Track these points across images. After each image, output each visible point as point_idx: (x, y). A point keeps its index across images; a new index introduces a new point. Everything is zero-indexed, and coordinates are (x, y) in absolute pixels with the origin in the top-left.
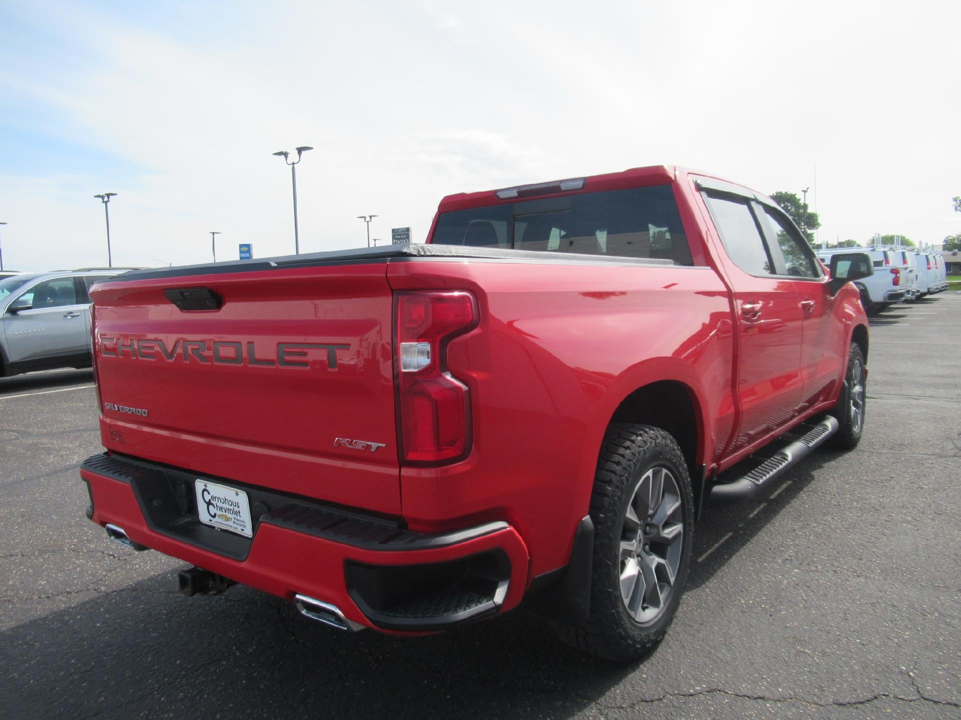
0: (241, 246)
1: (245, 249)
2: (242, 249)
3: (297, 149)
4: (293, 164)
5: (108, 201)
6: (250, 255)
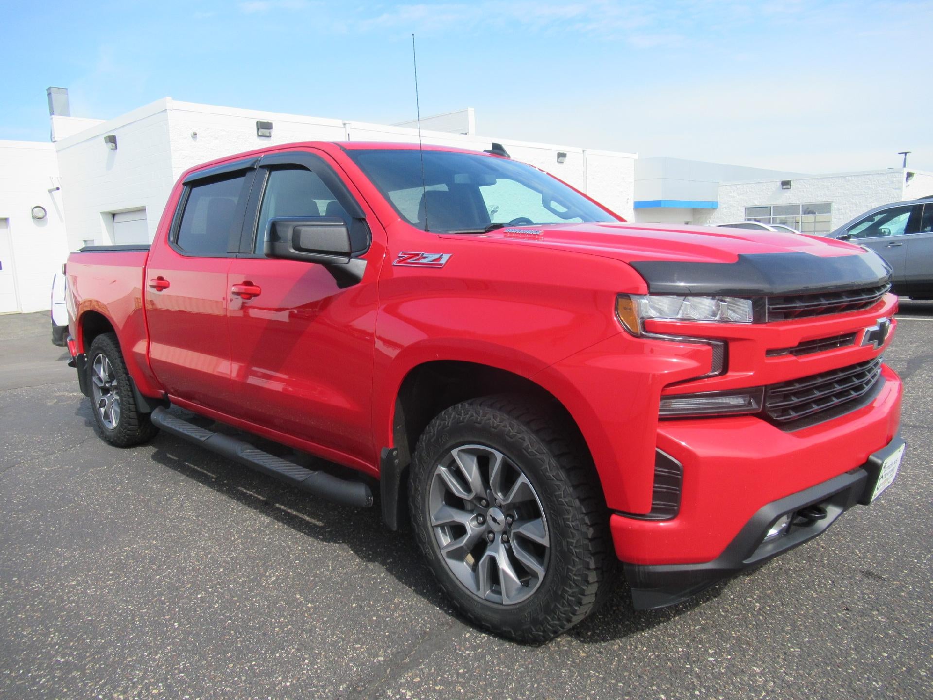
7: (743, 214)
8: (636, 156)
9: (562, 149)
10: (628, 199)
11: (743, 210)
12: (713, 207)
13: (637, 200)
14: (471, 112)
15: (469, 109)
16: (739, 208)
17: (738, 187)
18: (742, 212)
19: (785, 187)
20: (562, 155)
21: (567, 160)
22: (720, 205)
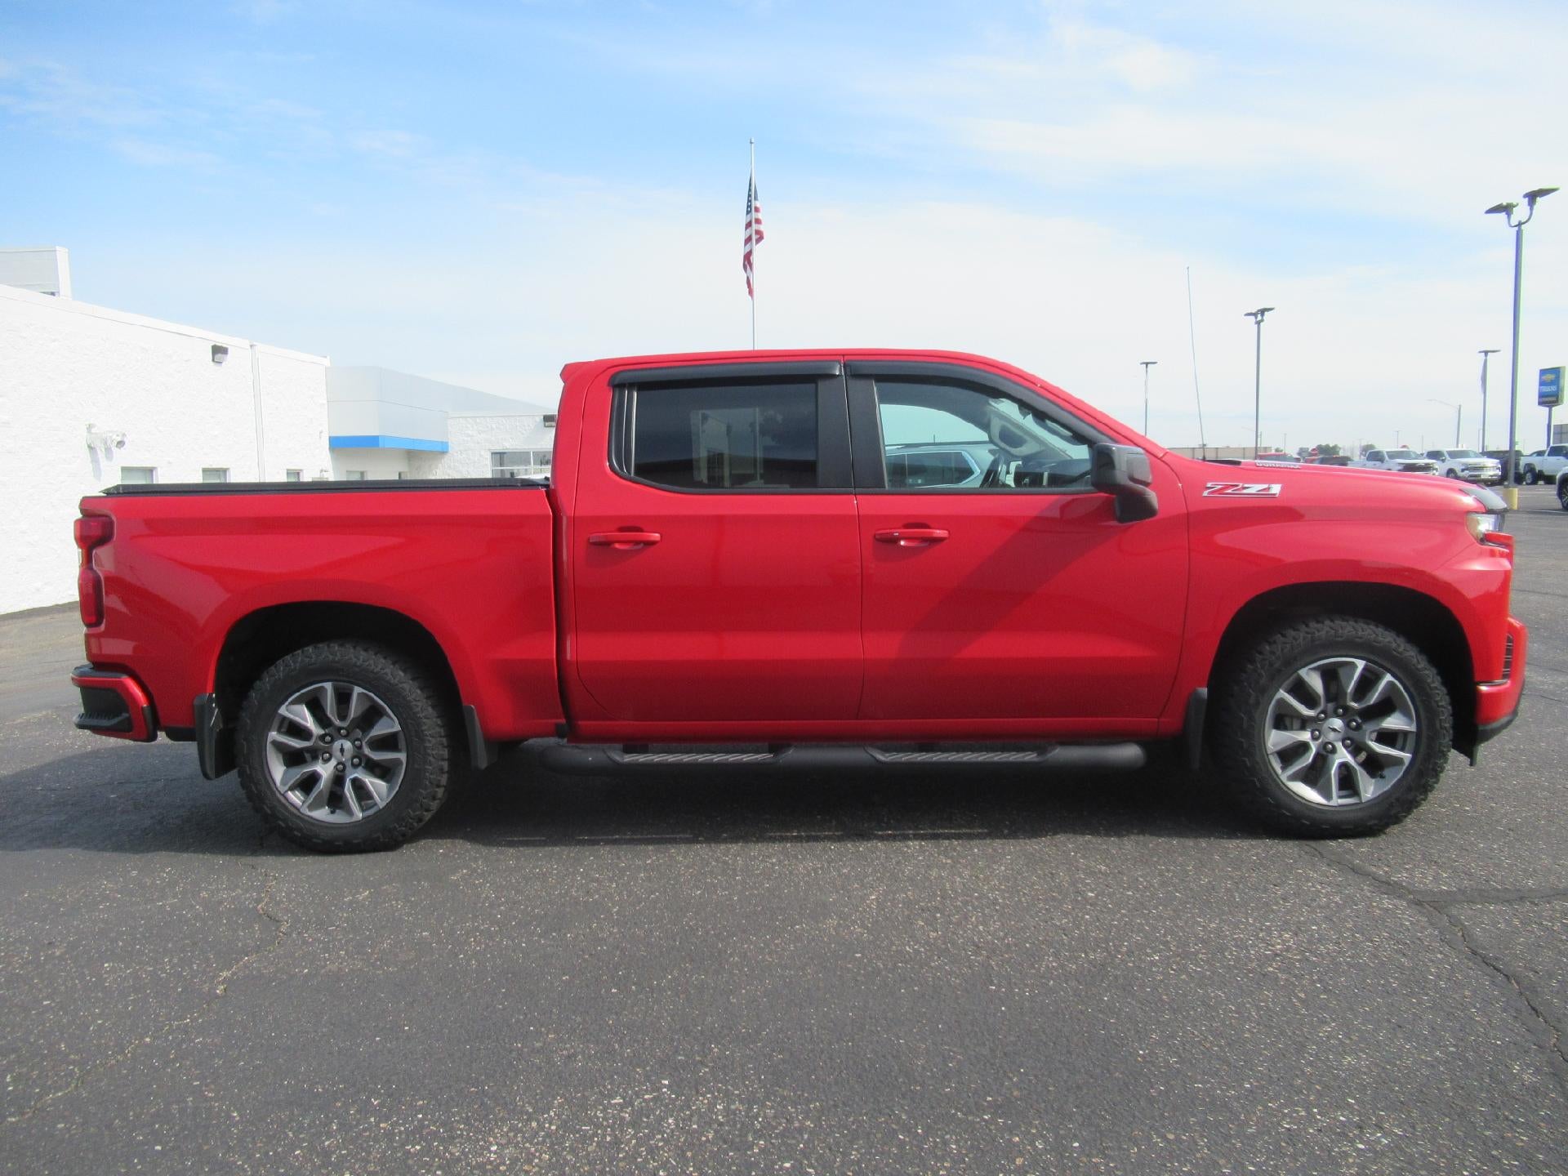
0: (1543, 372)
1: (1550, 377)
2: (1544, 377)
3: (1526, 196)
4: (1520, 224)
5: (1262, 320)
6: (1558, 387)
7: (489, 462)
8: (327, 362)
9: (222, 341)
10: (321, 432)
11: (489, 456)
12: (441, 452)
13: (334, 435)
14: (62, 254)
15: (58, 248)
16: (482, 453)
17: (478, 420)
18: (487, 459)
19: (547, 424)
20: (218, 351)
21: (229, 358)
22: (453, 448)
